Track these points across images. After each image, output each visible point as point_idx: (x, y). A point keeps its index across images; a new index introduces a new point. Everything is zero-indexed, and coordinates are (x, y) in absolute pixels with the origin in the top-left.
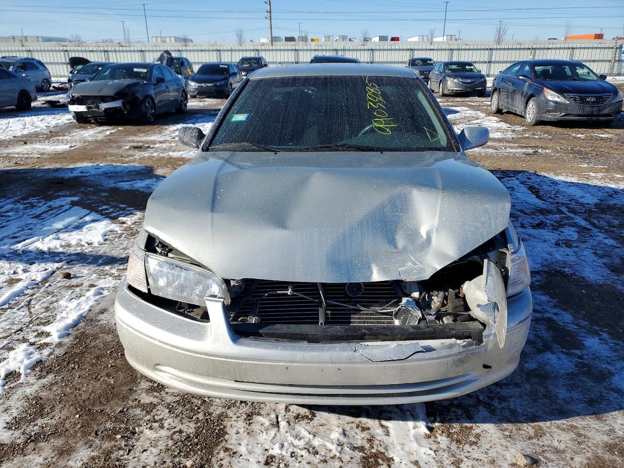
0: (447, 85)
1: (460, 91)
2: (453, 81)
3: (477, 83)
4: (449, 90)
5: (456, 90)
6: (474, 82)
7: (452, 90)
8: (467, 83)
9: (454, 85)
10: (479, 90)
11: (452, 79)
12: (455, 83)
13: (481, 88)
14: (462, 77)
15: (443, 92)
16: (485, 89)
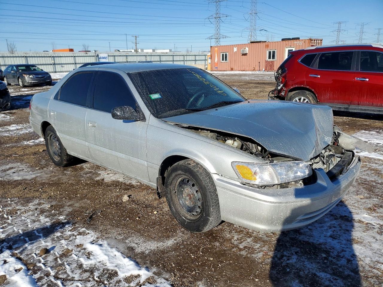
0: (25, 80)
1: (36, 83)
2: (29, 77)
3: (46, 77)
4: (28, 83)
5: (34, 83)
6: (44, 77)
7: (31, 83)
8: (39, 78)
9: (31, 80)
10: (48, 81)
11: (28, 76)
12: (31, 78)
13: (49, 80)
14: (35, 75)
15: (23, 84)
16: (52, 81)
